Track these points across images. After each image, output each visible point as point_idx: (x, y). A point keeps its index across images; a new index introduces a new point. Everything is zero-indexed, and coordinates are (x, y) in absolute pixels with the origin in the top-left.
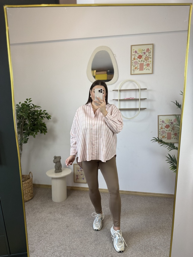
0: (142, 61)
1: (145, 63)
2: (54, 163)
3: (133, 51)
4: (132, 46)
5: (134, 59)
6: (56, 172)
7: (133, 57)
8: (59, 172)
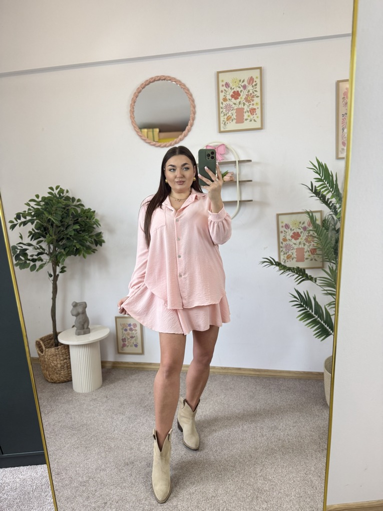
0: (240, 103)
1: (246, 108)
2: (73, 315)
3: (221, 84)
4: (219, 73)
5: (225, 100)
6: (78, 334)
7: (222, 95)
8: (85, 333)
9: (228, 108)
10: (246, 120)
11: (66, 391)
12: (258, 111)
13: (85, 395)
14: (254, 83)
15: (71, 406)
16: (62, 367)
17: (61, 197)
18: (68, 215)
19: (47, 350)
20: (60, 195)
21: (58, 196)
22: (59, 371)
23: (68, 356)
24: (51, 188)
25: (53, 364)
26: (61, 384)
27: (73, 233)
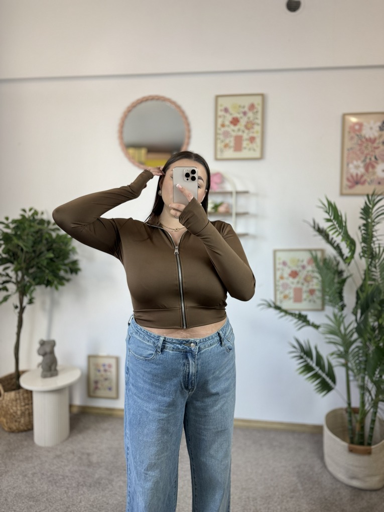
0: (239, 130)
1: (245, 136)
2: (39, 354)
3: (219, 108)
4: (217, 97)
5: (223, 126)
6: (44, 376)
7: (220, 121)
8: (52, 376)
9: (226, 134)
10: (245, 148)
11: (25, 443)
12: (258, 140)
13: (48, 450)
14: (255, 110)
15: (31, 465)
16: (23, 414)
17: (34, 220)
18: (41, 241)
19: (6, 394)
20: (34, 218)
21: (31, 218)
22: (19, 418)
23: (30, 402)
24: (24, 210)
25: (12, 411)
26: (20, 434)
27: (45, 263)
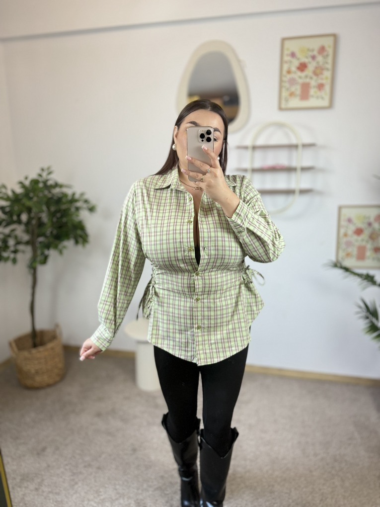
0: (306, 77)
1: (313, 83)
3: (286, 52)
4: (284, 40)
5: (289, 72)
7: (286, 67)
9: (292, 82)
10: (312, 96)
12: (327, 88)
14: (325, 54)
